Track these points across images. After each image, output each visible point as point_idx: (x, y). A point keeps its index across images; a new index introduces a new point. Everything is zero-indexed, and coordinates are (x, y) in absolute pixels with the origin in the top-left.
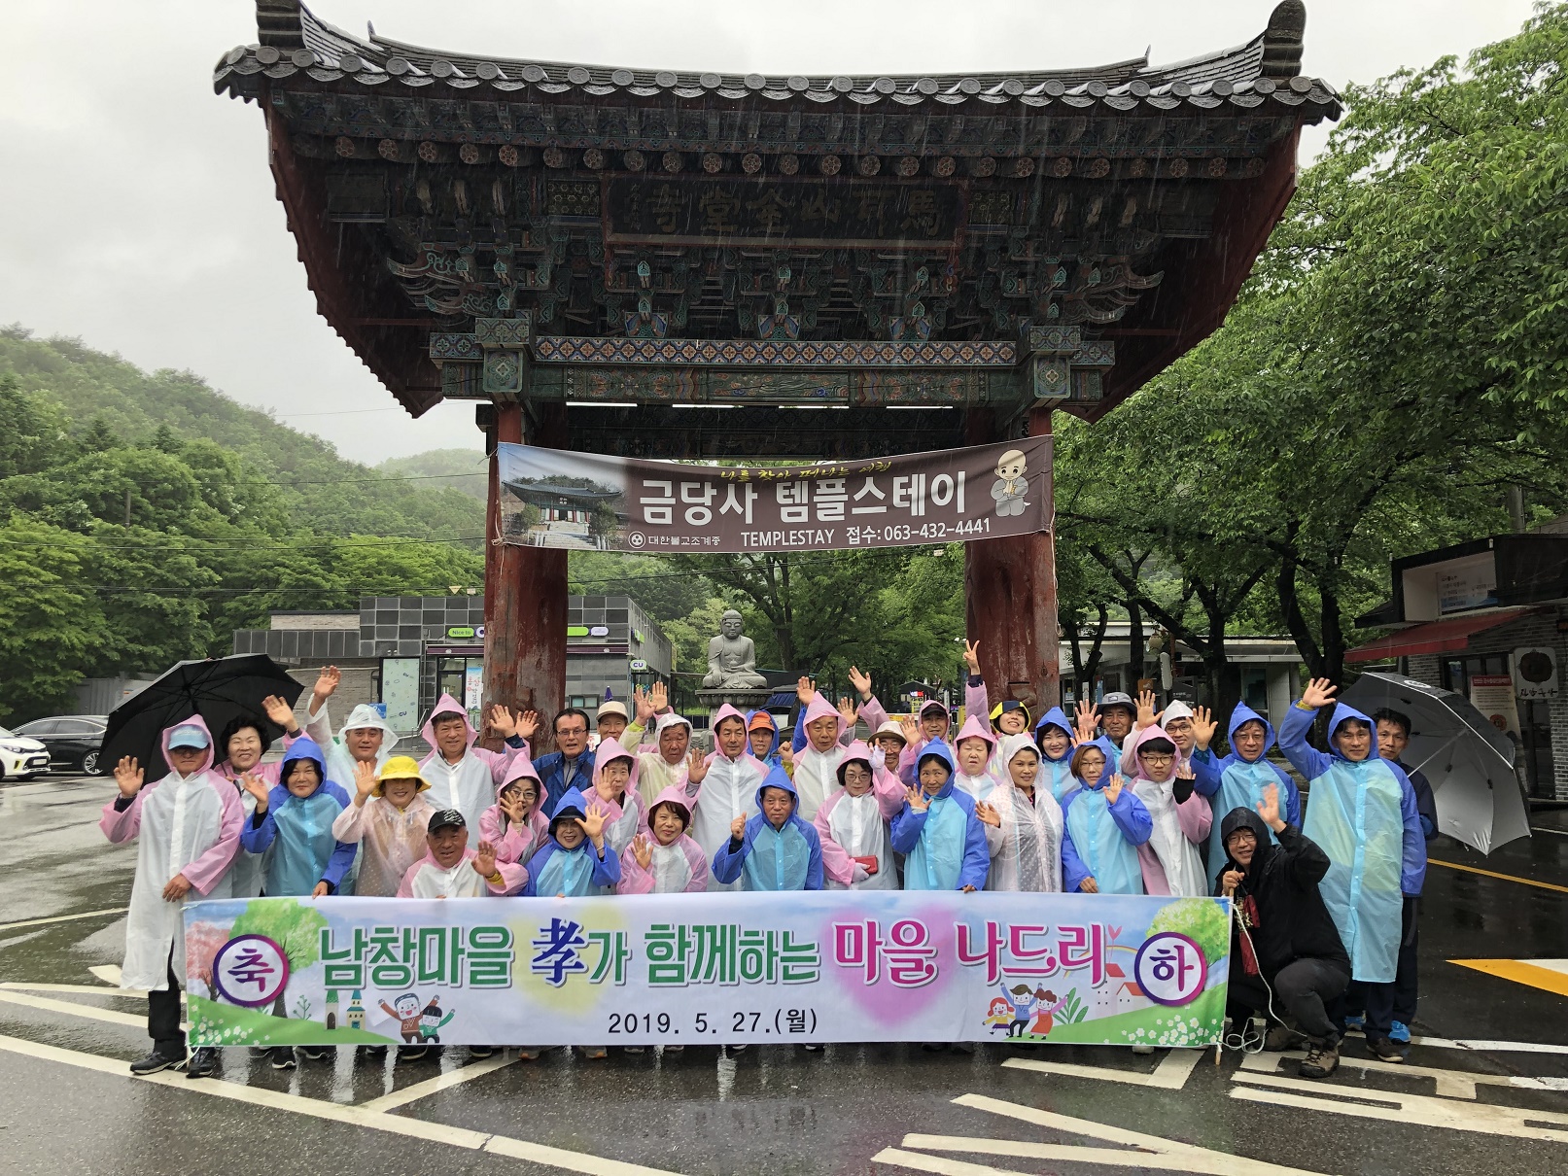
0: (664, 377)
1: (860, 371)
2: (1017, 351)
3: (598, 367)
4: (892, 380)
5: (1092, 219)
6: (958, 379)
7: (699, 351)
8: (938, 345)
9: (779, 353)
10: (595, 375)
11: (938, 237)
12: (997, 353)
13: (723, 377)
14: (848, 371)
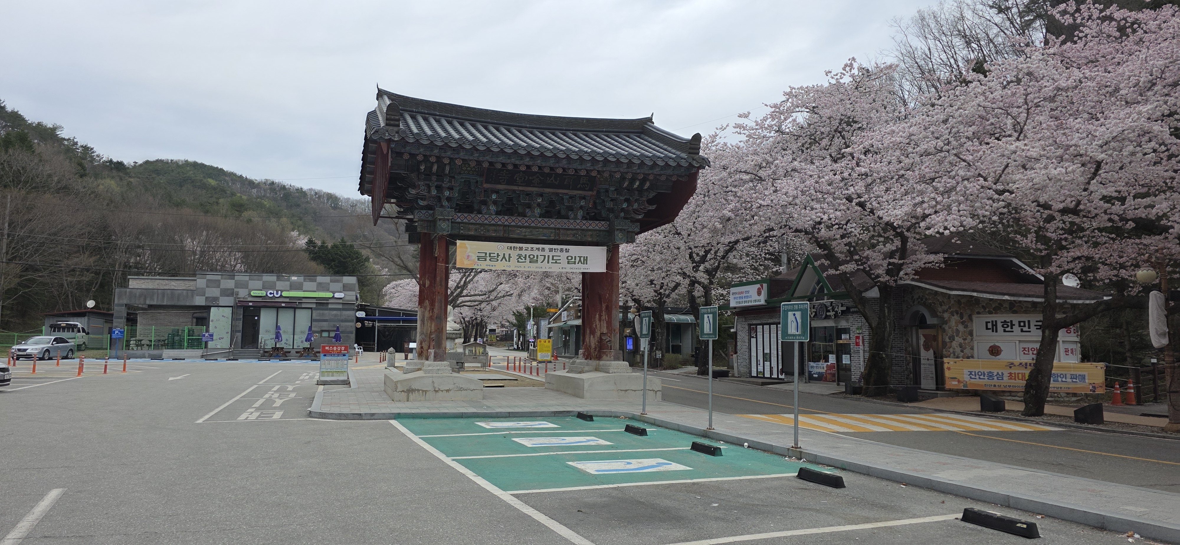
0: (494, 228)
1: (558, 229)
2: (609, 225)
3: (472, 224)
4: (569, 232)
5: (635, 186)
6: (590, 233)
7: (507, 220)
8: (584, 222)
9: (533, 222)
10: (471, 226)
11: (589, 190)
12: (603, 225)
13: (513, 229)
14: (555, 229)
